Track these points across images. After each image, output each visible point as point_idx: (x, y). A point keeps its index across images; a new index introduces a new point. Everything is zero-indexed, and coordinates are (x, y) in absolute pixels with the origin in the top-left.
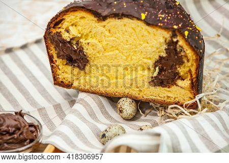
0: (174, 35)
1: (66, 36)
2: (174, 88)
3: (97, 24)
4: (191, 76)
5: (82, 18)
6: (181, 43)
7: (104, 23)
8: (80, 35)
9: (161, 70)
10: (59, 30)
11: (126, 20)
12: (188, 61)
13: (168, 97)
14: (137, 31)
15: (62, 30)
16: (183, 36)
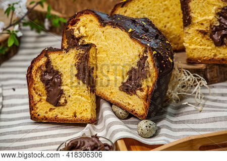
0: (145, 51)
1: (76, 34)
2: (134, 97)
3: (99, 29)
4: (148, 90)
5: (91, 21)
6: (149, 59)
7: (104, 29)
8: (85, 35)
9: (130, 79)
10: (73, 28)
11: (118, 30)
12: (149, 76)
13: (129, 104)
14: (123, 41)
15: (76, 28)
16: (151, 53)
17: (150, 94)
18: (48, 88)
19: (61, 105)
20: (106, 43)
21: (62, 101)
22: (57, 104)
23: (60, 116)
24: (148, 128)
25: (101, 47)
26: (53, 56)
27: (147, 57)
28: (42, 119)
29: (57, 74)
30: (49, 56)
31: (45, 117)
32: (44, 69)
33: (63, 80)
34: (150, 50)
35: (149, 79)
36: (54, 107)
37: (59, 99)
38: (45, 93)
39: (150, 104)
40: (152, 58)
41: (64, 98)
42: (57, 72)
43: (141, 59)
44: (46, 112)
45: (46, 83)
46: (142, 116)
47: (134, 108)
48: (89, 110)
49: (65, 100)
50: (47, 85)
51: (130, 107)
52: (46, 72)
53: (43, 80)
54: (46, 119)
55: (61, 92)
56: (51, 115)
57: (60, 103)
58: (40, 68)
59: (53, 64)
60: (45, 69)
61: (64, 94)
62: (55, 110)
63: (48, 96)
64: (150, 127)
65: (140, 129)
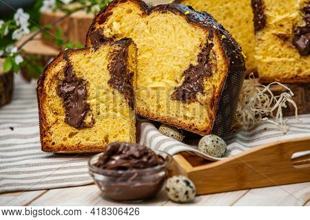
0: (210, 37)
1: (107, 33)
2: (196, 105)
3: (141, 19)
4: (214, 91)
6: (216, 47)
7: (148, 18)
8: (120, 32)
9: (187, 81)
10: (102, 26)
11: (170, 15)
12: (216, 72)
13: (186, 117)
14: (177, 29)
15: (106, 26)
16: (219, 38)
17: (217, 97)
18: (68, 103)
19: (86, 127)
20: (152, 38)
21: (88, 120)
22: (81, 125)
23: (84, 142)
24: (215, 143)
25: (144, 45)
26: (75, 58)
27: (212, 45)
28: (59, 149)
29: (81, 83)
30: (70, 58)
31: (62, 145)
32: (62, 77)
33: (89, 91)
34: (217, 34)
35: (216, 77)
36: (76, 131)
37: (84, 118)
38: (63, 111)
39: (217, 113)
40: (221, 45)
41: (91, 116)
42: (81, 81)
43: (203, 51)
44: (65, 139)
45: (65, 97)
46: (205, 131)
47: (193, 121)
48: (127, 131)
49: (92, 119)
50: (65, 100)
51: (187, 122)
52: (65, 81)
53: (60, 94)
54: (65, 148)
55: (87, 108)
56: (71, 142)
57: (85, 123)
58: (56, 76)
59: (76, 69)
60: (64, 77)
61: (91, 111)
62: (78, 135)
63: (67, 115)
64: (217, 142)
65: (204, 144)
